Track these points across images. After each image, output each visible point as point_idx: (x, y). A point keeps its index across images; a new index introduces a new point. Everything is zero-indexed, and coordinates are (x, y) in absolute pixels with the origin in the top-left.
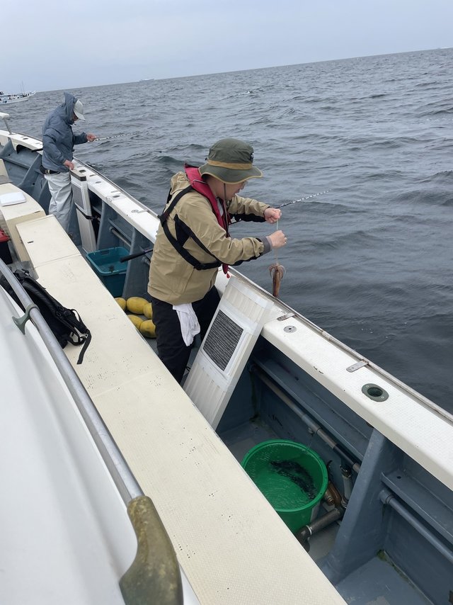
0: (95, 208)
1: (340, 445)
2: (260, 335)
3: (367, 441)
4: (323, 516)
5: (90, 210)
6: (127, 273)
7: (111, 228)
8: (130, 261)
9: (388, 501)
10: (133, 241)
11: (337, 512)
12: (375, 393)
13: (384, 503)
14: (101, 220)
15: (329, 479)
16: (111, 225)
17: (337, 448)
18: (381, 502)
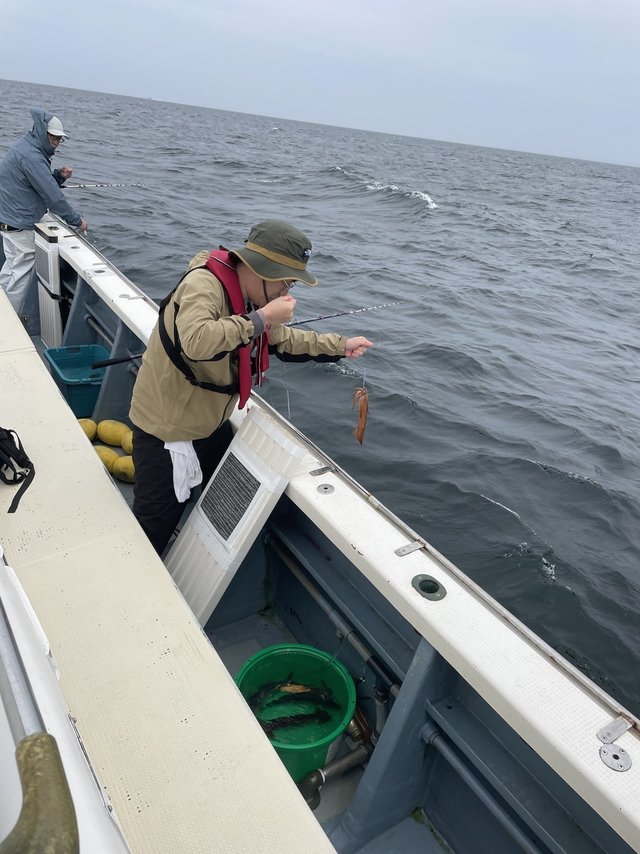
0: (65, 284)
1: (376, 657)
2: (284, 493)
3: (412, 653)
4: (344, 756)
5: (58, 286)
6: (103, 384)
7: (87, 316)
8: (109, 368)
9: (432, 739)
10: (117, 339)
11: (363, 751)
12: (429, 587)
13: (427, 742)
14: (74, 303)
15: (358, 704)
16: (88, 312)
17: (371, 661)
18: (422, 740)
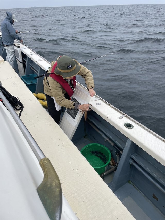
0: (24, 59)
1: (116, 145)
4: (109, 169)
5: (22, 59)
6: (37, 84)
7: (30, 67)
8: (38, 78)
9: (132, 163)
10: (39, 72)
11: (114, 168)
12: (129, 126)
14: (26, 63)
15: (112, 157)
16: (31, 65)
17: (114, 146)
18: (130, 164)
